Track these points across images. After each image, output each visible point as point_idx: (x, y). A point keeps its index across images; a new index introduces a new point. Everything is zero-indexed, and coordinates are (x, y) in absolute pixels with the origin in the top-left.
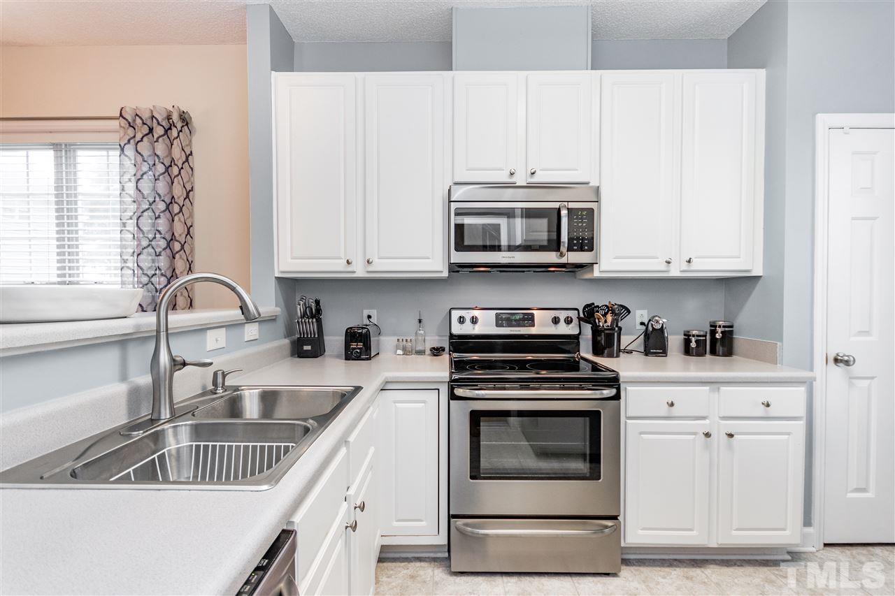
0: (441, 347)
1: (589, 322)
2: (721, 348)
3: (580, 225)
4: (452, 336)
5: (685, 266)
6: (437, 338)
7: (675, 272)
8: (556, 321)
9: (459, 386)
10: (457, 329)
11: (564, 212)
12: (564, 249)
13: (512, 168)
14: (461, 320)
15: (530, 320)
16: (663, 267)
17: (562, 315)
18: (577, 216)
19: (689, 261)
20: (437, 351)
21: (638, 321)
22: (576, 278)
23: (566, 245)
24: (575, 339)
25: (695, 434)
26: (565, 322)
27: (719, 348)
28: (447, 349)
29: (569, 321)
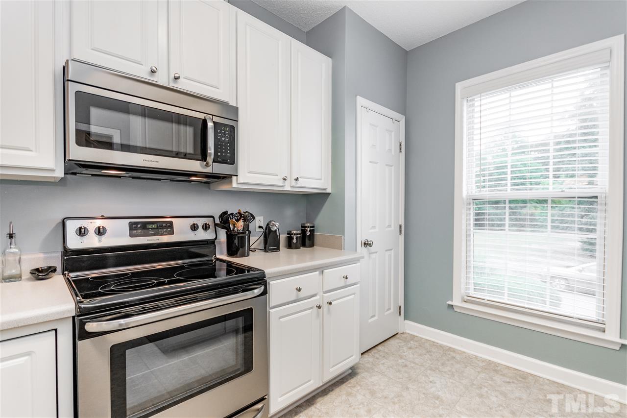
0: (50, 267)
1: (224, 228)
2: (308, 242)
3: (223, 139)
4: (66, 252)
5: (294, 183)
6: (42, 255)
7: (287, 188)
8: (194, 228)
9: (93, 319)
10: (74, 243)
11: (210, 124)
12: (210, 159)
13: (153, 65)
14: (82, 232)
15: (168, 228)
16: (281, 183)
17: (200, 222)
18: (221, 130)
19: (297, 180)
20: (41, 274)
21: (257, 225)
22: (210, 189)
23: (212, 157)
24: (211, 243)
25: (311, 308)
26: (203, 229)
27: (307, 242)
28: (59, 269)
29: (206, 227)
